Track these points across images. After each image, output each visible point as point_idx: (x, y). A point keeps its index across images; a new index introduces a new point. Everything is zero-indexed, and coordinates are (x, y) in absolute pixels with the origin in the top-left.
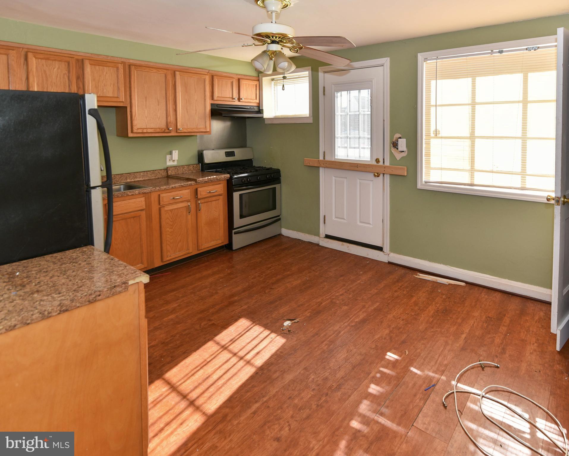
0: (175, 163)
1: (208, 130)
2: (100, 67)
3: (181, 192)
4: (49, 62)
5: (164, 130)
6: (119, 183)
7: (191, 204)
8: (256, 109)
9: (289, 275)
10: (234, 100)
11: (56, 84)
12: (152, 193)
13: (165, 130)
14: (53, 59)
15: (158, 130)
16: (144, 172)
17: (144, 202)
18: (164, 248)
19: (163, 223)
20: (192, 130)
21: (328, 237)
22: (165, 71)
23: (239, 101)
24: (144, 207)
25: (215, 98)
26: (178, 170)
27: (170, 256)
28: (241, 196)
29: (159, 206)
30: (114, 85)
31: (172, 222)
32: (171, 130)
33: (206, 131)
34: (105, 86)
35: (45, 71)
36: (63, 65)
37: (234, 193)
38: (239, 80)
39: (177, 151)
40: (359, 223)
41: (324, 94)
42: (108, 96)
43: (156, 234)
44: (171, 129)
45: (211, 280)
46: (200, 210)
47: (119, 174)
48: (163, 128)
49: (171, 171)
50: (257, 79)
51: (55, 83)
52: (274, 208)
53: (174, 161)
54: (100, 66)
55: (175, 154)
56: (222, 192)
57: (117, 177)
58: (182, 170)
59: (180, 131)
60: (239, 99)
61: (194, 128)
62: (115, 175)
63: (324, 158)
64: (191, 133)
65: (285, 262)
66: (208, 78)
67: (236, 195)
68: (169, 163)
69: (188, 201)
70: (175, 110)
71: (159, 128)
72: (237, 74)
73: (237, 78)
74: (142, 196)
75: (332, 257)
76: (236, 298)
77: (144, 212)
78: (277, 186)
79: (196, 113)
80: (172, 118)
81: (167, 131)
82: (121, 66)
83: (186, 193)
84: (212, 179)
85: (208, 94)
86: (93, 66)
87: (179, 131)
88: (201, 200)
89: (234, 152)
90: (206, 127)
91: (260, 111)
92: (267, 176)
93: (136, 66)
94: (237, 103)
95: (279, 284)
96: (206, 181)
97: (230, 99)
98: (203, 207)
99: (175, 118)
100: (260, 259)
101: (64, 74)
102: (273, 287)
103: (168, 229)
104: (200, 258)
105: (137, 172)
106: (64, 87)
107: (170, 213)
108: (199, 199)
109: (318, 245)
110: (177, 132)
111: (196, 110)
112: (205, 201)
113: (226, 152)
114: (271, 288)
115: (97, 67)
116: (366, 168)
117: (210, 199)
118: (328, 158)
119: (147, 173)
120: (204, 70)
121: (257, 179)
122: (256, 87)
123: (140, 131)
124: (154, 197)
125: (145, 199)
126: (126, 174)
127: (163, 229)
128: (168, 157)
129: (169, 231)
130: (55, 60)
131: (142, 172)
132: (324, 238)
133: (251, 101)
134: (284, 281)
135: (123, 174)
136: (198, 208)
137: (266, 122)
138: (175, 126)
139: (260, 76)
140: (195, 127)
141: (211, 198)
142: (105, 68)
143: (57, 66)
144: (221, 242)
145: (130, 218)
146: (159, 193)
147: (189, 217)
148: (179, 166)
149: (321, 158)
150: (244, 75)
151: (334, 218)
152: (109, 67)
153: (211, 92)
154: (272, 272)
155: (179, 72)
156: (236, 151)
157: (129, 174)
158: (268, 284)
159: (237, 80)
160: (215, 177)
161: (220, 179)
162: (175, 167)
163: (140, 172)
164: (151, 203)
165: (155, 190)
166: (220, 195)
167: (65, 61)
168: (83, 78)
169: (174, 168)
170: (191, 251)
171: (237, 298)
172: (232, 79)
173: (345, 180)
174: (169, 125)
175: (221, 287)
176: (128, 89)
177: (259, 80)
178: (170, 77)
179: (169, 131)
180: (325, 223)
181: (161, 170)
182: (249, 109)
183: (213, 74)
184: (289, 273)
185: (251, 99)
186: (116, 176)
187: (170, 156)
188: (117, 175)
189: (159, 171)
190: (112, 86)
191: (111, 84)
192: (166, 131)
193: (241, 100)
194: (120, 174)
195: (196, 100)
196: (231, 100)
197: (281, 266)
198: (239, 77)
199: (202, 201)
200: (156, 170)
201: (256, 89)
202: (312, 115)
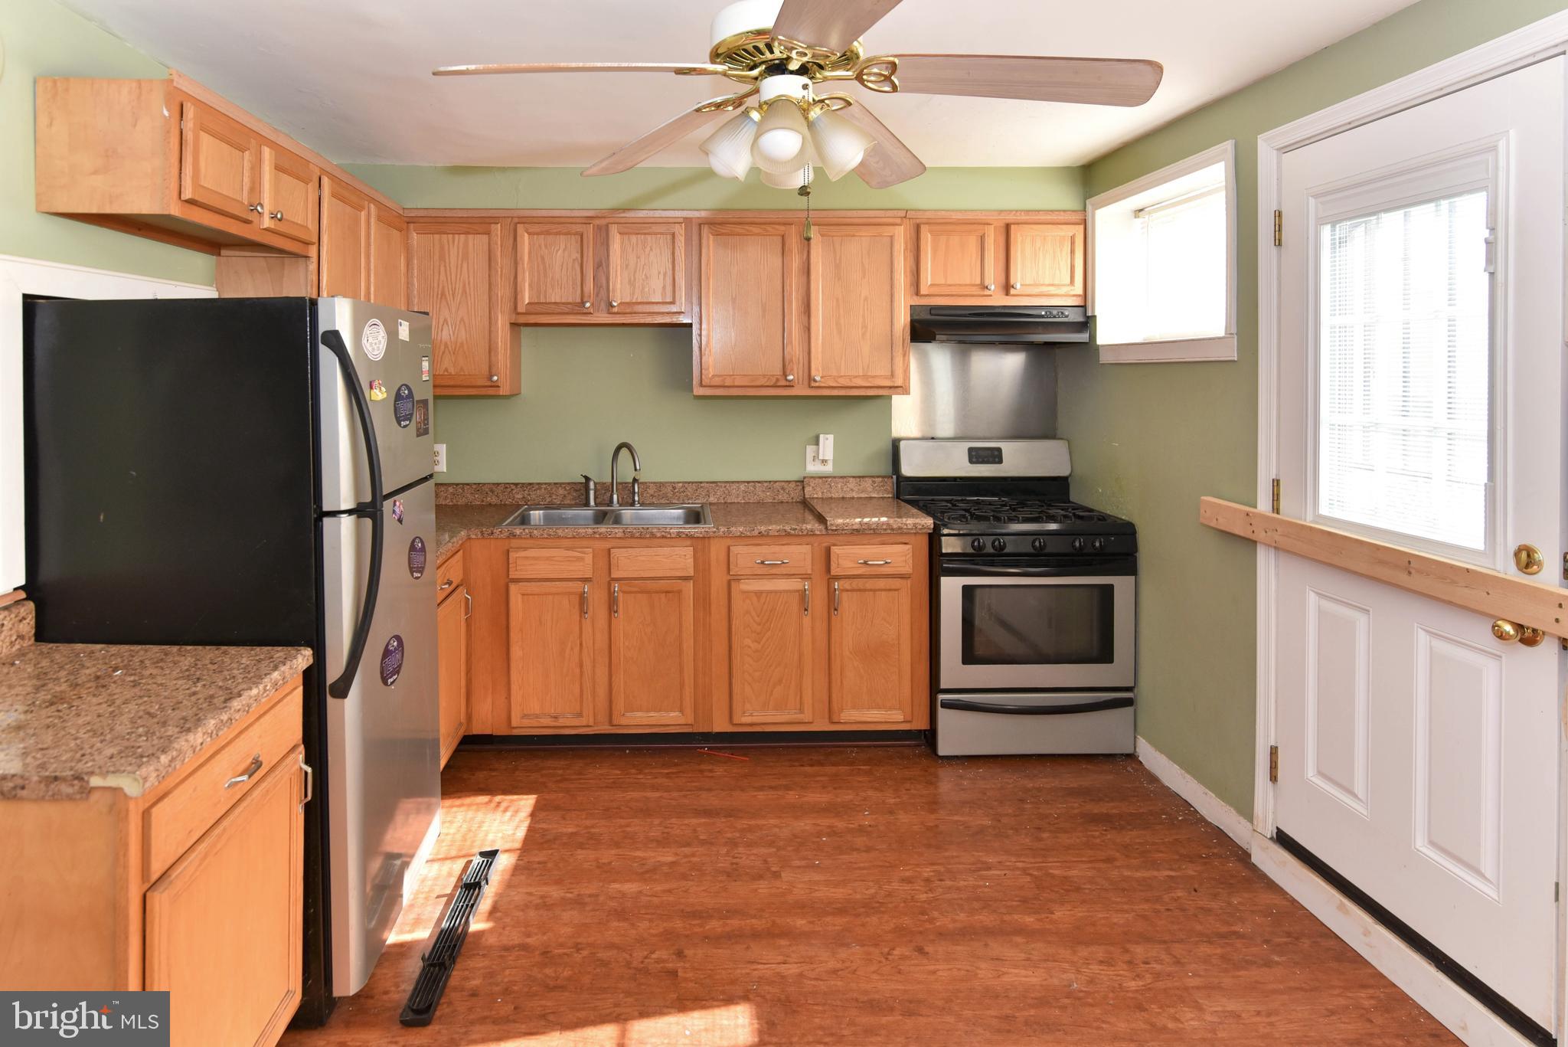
0: (828, 469)
1: (899, 382)
2: (639, 236)
3: (785, 548)
4: (550, 238)
5: (774, 380)
6: (692, 503)
7: (812, 586)
8: (1075, 316)
9: (1021, 931)
10: (987, 292)
11: (560, 283)
12: (712, 541)
13: (778, 380)
14: (555, 231)
15: (762, 382)
16: (748, 482)
17: (692, 560)
18: (736, 689)
19: (735, 623)
20: (851, 380)
21: (1283, 840)
22: (782, 228)
23: (1007, 293)
24: (692, 573)
25: (924, 290)
26: (831, 487)
27: (751, 715)
28: (968, 592)
29: (729, 577)
30: (665, 275)
31: (759, 624)
32: (790, 381)
33: (892, 384)
34: (647, 278)
35: (543, 258)
36: (574, 241)
37: (942, 578)
38: (1008, 227)
39: (831, 437)
40: (1421, 844)
41: (1278, 243)
42: (653, 301)
43: (719, 647)
44: (791, 377)
45: (805, 825)
46: (836, 610)
47: (693, 483)
48: (773, 376)
49: (811, 489)
50: (1078, 217)
51: (558, 281)
52: (1105, 655)
53: (824, 462)
54: (638, 234)
55: (827, 443)
56: (907, 569)
57: (689, 489)
58: (842, 489)
59: (817, 384)
60: (1007, 288)
61: (856, 377)
62: (686, 482)
63: (1276, 509)
64: (848, 390)
65: (1056, 872)
66: (901, 235)
67: (951, 587)
68: (813, 468)
69: (805, 577)
70: (808, 329)
71: (764, 376)
72: (1001, 212)
73: (1002, 224)
74: (689, 542)
75: (1267, 942)
76: (801, 923)
77: (689, 586)
78: (1121, 584)
79: (864, 334)
80: (796, 349)
81: (783, 383)
82: (680, 231)
83: (800, 555)
84: (874, 526)
85: (902, 279)
86: (626, 237)
87: (813, 384)
88: (842, 582)
89: (999, 450)
90: (892, 375)
91: (1087, 323)
92: (1074, 541)
93: (711, 224)
94: (998, 300)
95: (959, 948)
96: (854, 527)
97: (974, 288)
98: (848, 604)
99: (806, 349)
100: (988, 822)
101: (574, 260)
102: (929, 949)
103: (748, 642)
104: (839, 746)
105: (733, 482)
106: (573, 288)
107: (755, 599)
108: (837, 578)
109: (1244, 856)
110: (810, 387)
111: (865, 327)
112: (854, 586)
113: (971, 450)
114: (920, 950)
115: (634, 238)
116: (1453, 582)
117: (870, 584)
118: (1289, 511)
119: (755, 487)
120: (890, 214)
121: (1074, 546)
122: (1073, 243)
123: (717, 381)
124: (716, 550)
125: (695, 552)
126: (707, 482)
127: (735, 639)
128: (810, 450)
129: (749, 647)
130: (558, 233)
131: (744, 482)
132: (1271, 839)
133: (1052, 290)
134: (986, 945)
135: (701, 483)
136: (832, 605)
137: (1105, 358)
138: (806, 370)
139: (1089, 208)
140: (861, 374)
141: (871, 581)
142: (649, 237)
143: (563, 246)
144: (901, 718)
145: (657, 592)
146: (729, 542)
147: (807, 620)
148: (835, 477)
149: (1264, 505)
150: (1028, 212)
151: (1311, 773)
152: (656, 234)
153: (911, 271)
154: (980, 887)
155: (819, 225)
156: (1008, 448)
157: (713, 485)
158: (928, 926)
159: (1003, 230)
160: (884, 519)
161: (900, 528)
162: (823, 478)
163: (738, 482)
164: (709, 565)
165: (716, 534)
166: (902, 577)
167: (576, 234)
168: (608, 266)
169: (821, 481)
170: (807, 716)
171: (804, 922)
172: (981, 227)
173: (1361, 620)
174: (788, 367)
175: (803, 863)
176: (695, 283)
177: (1085, 222)
178: (794, 242)
179: (788, 384)
180: (1274, 778)
181: (789, 482)
182: (1042, 317)
183: (918, 221)
184: (1029, 919)
185: (1052, 285)
186: (686, 485)
187: (814, 447)
188: (689, 483)
189: (783, 484)
190: (661, 277)
191: (659, 273)
192: (779, 384)
193: (1012, 291)
194: (696, 482)
195: (866, 299)
196: (976, 291)
197: (1028, 879)
198: (1010, 218)
199: (847, 584)
200: (776, 482)
201: (1072, 252)
202: (1234, 330)
